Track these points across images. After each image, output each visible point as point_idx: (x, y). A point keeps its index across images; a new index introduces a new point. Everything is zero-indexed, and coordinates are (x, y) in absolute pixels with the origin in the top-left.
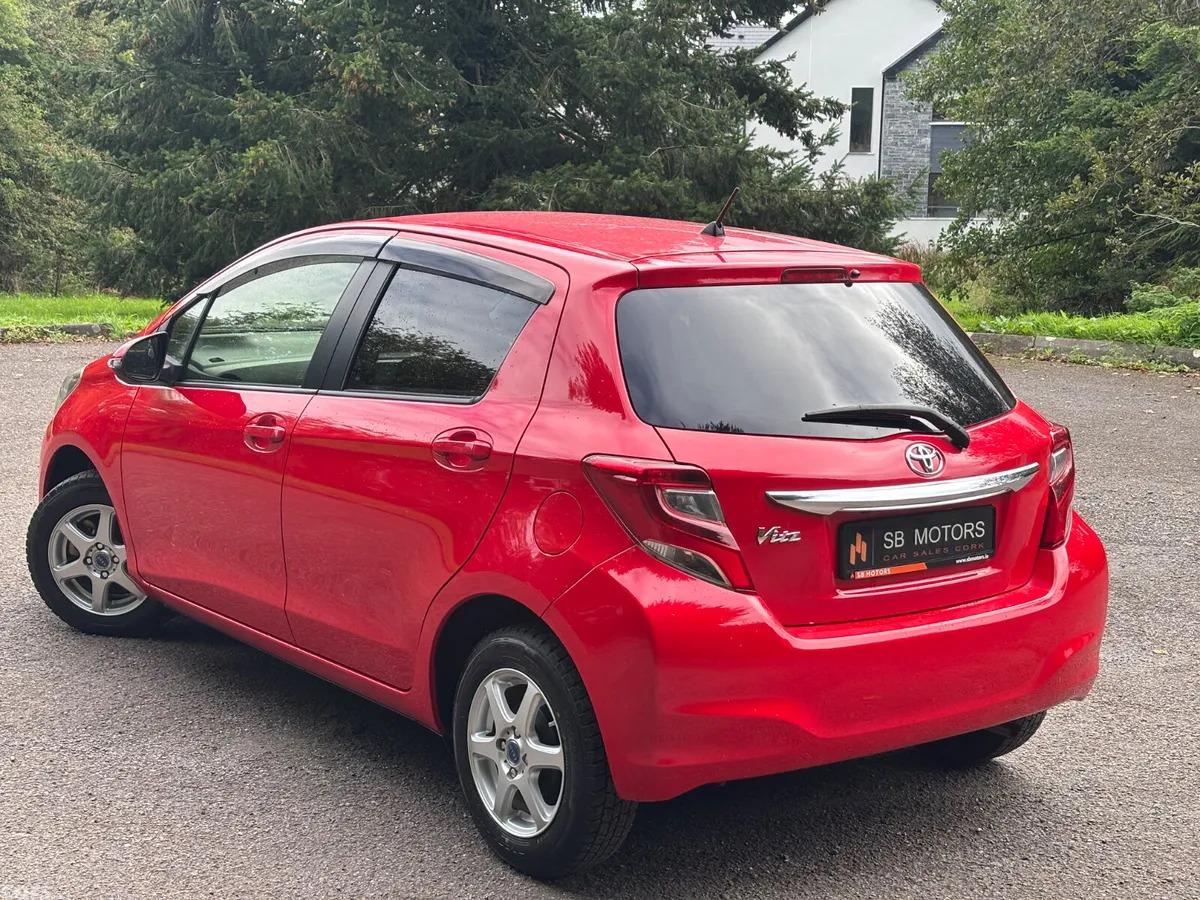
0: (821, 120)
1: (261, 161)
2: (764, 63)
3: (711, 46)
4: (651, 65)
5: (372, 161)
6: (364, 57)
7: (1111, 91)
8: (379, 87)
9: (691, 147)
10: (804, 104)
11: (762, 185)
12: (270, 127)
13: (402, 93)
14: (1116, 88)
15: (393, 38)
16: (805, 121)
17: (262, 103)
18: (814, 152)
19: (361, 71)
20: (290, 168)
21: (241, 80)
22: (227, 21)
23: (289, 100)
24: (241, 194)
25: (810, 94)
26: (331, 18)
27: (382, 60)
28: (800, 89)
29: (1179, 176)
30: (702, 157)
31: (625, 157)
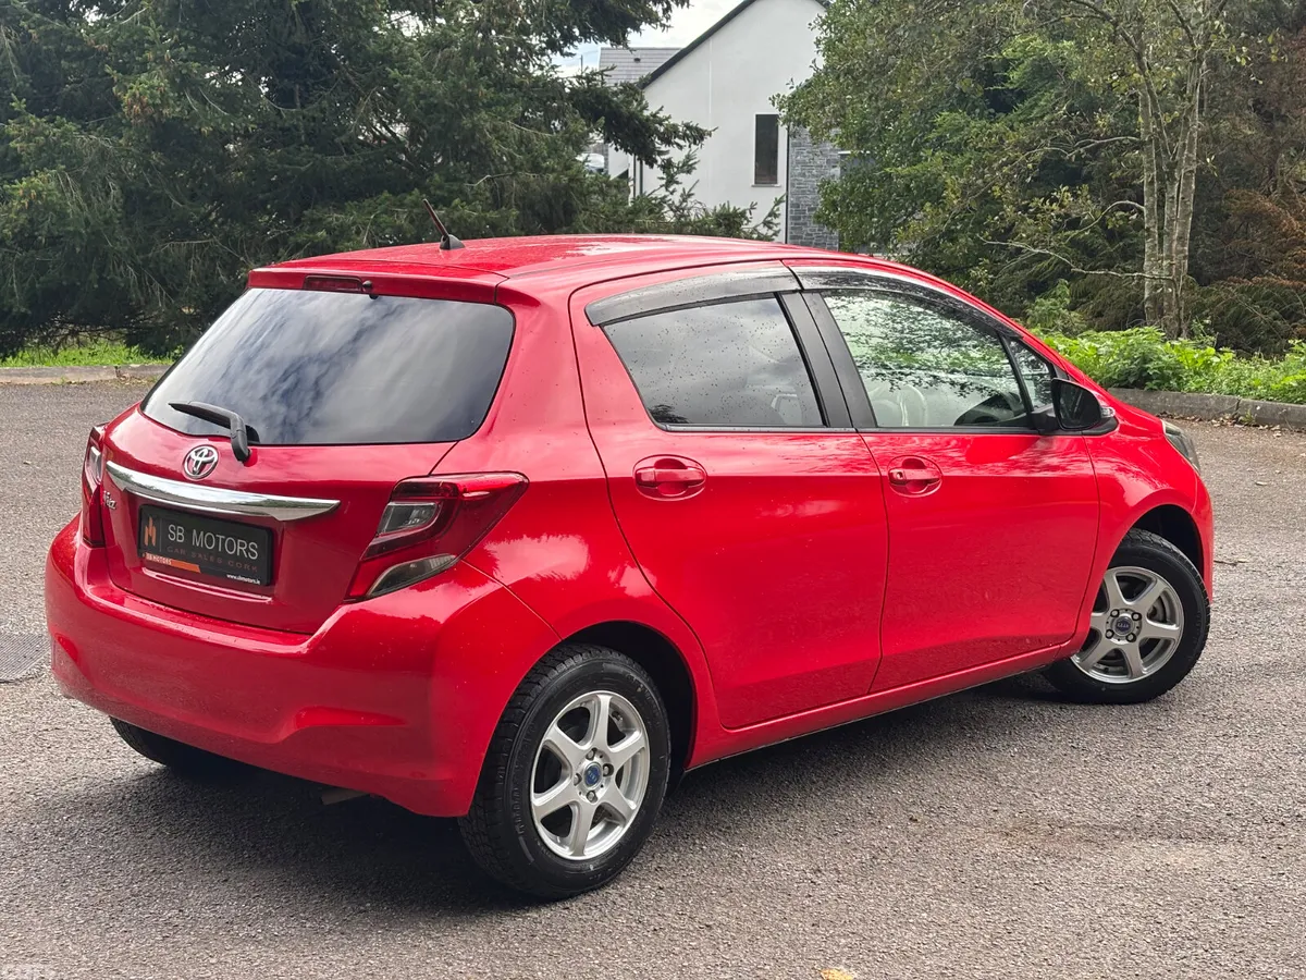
0: (680, 147)
1: (33, 192)
2: (616, 84)
3: (557, 67)
4: (471, 85)
5: (167, 192)
6: (150, 78)
7: (986, 113)
8: (166, 111)
9: (522, 175)
10: (662, 129)
11: (606, 216)
12: (48, 156)
13: (195, 118)
14: (992, 111)
15: (185, 57)
16: (663, 148)
17: (40, 129)
18: (671, 181)
19: (146, 94)
20: (73, 202)
21: (13, 104)
22: (7, 41)
23: (71, 126)
24: (16, 230)
25: (667, 119)
26: (117, 36)
27: (172, 82)
28: (657, 113)
29: (1044, 201)
30: (534, 186)
31: (447, 186)
